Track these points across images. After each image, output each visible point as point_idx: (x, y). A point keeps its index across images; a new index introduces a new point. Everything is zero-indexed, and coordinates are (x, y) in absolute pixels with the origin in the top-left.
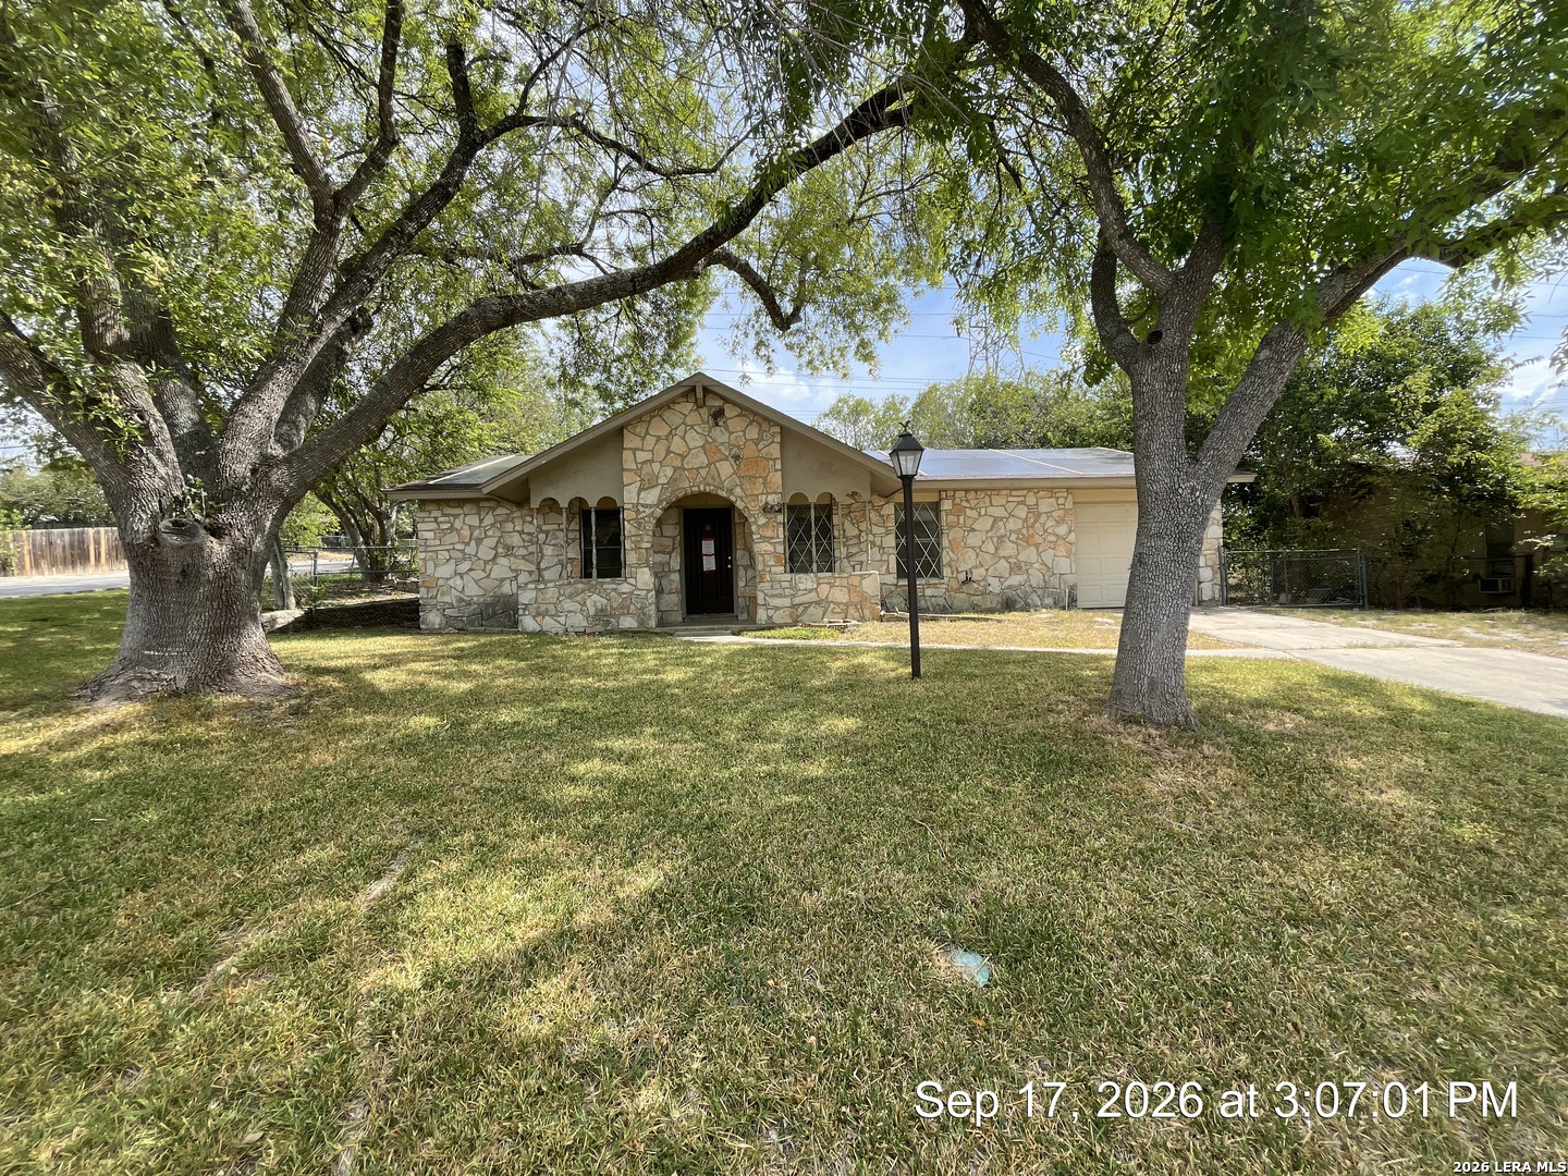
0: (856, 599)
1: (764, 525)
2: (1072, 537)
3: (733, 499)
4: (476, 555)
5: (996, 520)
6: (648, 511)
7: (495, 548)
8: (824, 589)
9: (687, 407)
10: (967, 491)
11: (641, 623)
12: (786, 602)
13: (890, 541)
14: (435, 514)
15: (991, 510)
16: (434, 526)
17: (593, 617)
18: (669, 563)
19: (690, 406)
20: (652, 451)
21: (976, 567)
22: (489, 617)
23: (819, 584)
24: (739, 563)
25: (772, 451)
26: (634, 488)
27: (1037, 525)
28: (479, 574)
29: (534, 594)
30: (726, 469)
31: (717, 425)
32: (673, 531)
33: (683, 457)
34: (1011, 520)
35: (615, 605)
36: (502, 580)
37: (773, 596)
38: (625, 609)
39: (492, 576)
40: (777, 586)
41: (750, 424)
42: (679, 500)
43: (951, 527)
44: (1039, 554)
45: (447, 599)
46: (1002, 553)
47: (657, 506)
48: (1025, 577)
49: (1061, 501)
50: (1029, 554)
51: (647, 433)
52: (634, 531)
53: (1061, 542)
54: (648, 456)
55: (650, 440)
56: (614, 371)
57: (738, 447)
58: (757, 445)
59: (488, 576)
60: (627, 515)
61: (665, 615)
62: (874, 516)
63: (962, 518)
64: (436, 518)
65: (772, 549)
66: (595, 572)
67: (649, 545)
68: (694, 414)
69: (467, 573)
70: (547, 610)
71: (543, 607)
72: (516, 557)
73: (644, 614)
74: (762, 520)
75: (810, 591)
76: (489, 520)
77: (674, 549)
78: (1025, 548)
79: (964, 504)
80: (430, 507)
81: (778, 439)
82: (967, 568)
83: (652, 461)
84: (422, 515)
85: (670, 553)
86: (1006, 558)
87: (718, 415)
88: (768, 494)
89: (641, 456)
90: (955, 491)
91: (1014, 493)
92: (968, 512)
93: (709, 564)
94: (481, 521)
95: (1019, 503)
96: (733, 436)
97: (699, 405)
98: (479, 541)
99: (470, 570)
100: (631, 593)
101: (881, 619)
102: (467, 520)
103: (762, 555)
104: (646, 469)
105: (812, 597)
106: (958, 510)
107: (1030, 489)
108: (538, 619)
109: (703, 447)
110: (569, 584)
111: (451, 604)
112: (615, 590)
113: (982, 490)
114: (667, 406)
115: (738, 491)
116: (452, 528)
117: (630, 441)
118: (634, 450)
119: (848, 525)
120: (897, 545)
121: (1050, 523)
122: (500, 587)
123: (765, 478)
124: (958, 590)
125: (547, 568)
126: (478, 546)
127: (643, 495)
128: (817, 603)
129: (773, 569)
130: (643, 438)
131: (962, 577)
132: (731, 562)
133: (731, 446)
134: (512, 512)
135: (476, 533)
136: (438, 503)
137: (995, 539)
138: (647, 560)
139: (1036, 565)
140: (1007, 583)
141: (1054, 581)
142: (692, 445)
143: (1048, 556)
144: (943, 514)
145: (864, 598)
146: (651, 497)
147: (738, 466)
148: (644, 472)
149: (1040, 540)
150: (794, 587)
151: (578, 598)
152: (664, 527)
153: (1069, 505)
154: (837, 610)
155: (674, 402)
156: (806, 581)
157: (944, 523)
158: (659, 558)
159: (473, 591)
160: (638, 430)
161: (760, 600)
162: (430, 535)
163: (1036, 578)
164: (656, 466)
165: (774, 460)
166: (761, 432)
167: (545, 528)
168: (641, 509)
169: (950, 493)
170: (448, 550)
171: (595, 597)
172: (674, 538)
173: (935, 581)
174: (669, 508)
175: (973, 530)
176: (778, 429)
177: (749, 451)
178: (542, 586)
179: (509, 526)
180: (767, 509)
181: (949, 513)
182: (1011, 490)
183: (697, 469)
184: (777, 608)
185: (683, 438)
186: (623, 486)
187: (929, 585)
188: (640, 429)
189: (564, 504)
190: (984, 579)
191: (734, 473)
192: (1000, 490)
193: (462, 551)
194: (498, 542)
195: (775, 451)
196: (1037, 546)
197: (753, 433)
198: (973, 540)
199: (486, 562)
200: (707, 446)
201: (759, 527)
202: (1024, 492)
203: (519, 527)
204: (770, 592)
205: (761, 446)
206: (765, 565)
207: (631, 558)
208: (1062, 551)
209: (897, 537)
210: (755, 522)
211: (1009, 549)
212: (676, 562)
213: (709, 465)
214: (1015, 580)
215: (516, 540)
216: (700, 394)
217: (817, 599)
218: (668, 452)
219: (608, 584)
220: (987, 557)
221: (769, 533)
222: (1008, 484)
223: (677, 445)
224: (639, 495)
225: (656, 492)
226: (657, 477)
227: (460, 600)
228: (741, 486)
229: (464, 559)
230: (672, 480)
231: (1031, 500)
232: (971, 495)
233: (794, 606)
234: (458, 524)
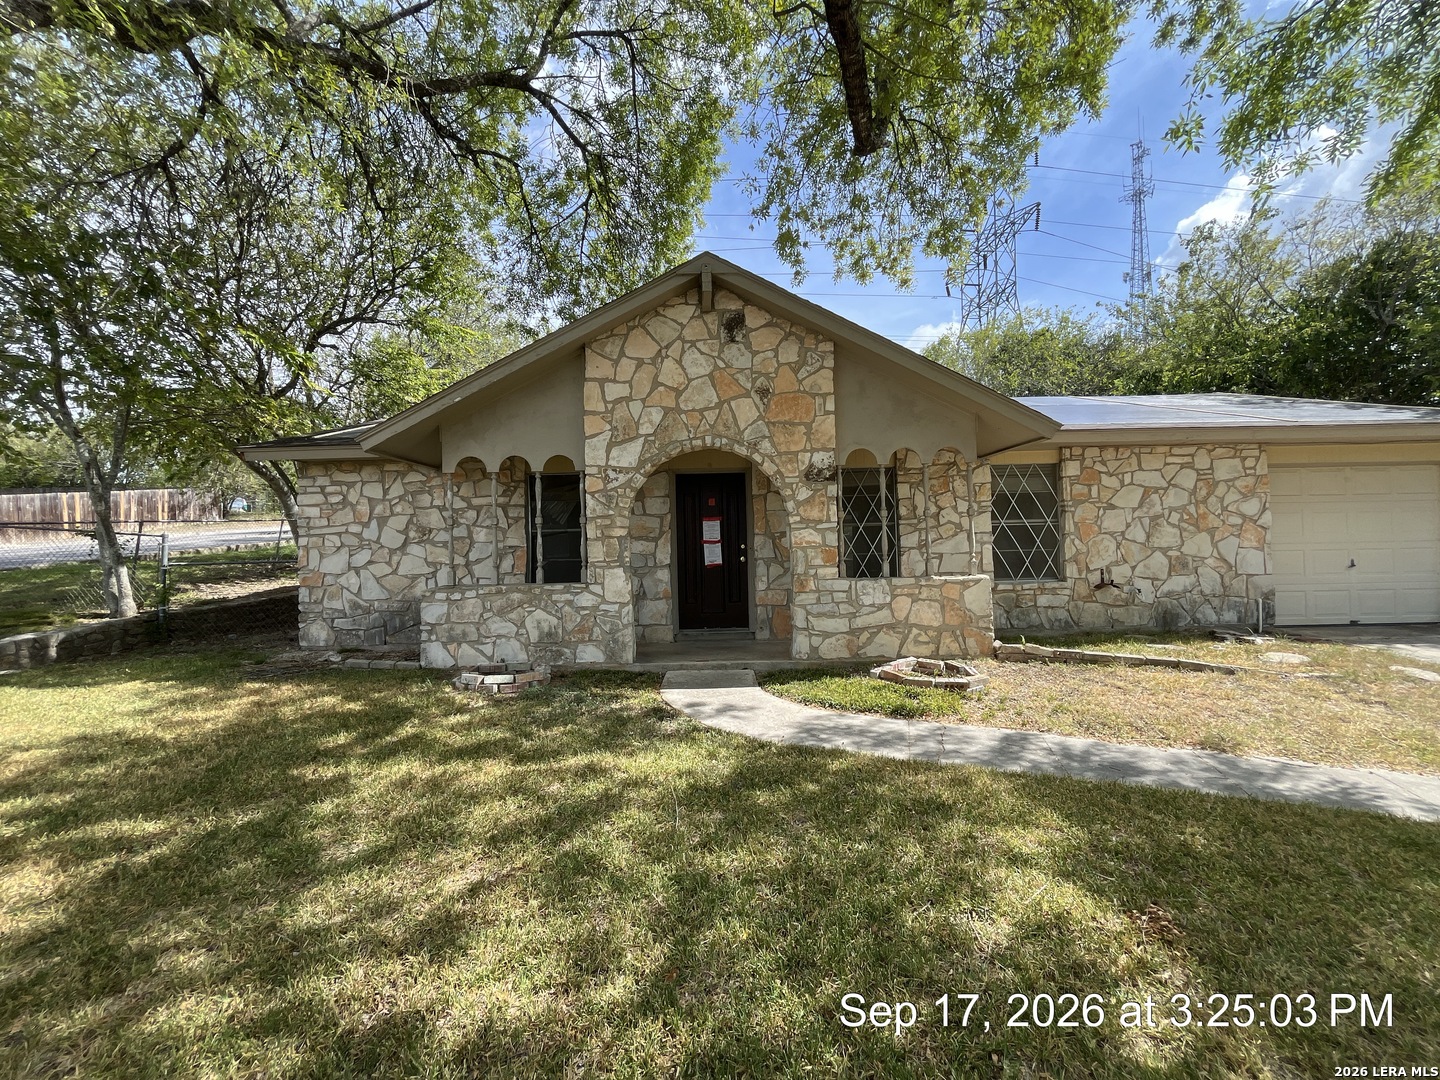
0: (954, 621)
1: (807, 501)
2: (1267, 518)
3: (757, 458)
4: (378, 541)
5: (1147, 492)
6: (622, 478)
7: (405, 531)
8: (903, 605)
9: (685, 312)
10: (1102, 447)
11: (611, 655)
12: (841, 625)
13: (984, 523)
14: (321, 481)
15: (1139, 477)
16: (319, 498)
17: (536, 645)
18: (654, 555)
19: (690, 310)
20: (630, 383)
21: (1117, 563)
22: (397, 631)
23: (894, 597)
24: (758, 555)
25: (820, 381)
26: (601, 442)
27: (1212, 499)
28: (382, 569)
29: (445, 608)
30: (746, 410)
31: (733, 340)
32: (661, 506)
33: (678, 392)
34: (1172, 491)
35: (570, 626)
36: (415, 578)
37: (819, 615)
38: (584, 633)
39: (401, 571)
40: (825, 599)
41: (785, 338)
42: (672, 461)
43: (1078, 502)
44: (1215, 545)
45: (337, 605)
46: (1156, 542)
47: (637, 469)
48: (1193, 578)
49: (1250, 463)
50: (1198, 545)
51: (622, 354)
52: (600, 509)
53: (1249, 526)
54: (621, 390)
55: (627, 367)
56: (583, 291)
57: (767, 375)
58: (796, 372)
59: (395, 572)
60: (590, 484)
61: (648, 630)
62: (959, 485)
63: (1094, 489)
64: (323, 488)
65: (818, 539)
66: (540, 574)
67: (622, 532)
68: (698, 324)
69: (365, 567)
70: (465, 634)
71: (458, 630)
72: (434, 544)
73: (616, 641)
74: (804, 494)
75: (880, 608)
76: (396, 490)
77: (662, 533)
78: (1194, 534)
79: (1099, 467)
80: (314, 471)
81: (830, 362)
82: (1102, 564)
83: (629, 399)
84: (305, 482)
85: (655, 540)
86: (1164, 551)
87: (734, 325)
88: (813, 451)
89: (614, 391)
90: (1084, 447)
91: (1176, 451)
92: (1106, 480)
93: (713, 555)
94: (386, 492)
95: (1183, 466)
96: (758, 359)
97: (705, 309)
98: (382, 521)
99: (370, 562)
100: (596, 608)
101: (995, 655)
102: (367, 489)
103: (804, 549)
104: (620, 412)
105: (883, 616)
106: (1090, 477)
107: (1200, 445)
108: (451, 647)
109: (711, 376)
110: (499, 592)
111: (343, 611)
112: (570, 603)
113: (1127, 446)
114: (655, 309)
115: (766, 445)
116: (345, 502)
117: (596, 367)
118: (602, 382)
119: (920, 500)
120: (994, 529)
121: (1232, 497)
122: (411, 587)
123: (809, 426)
124: (1089, 598)
125: (478, 561)
126: (380, 528)
127: (614, 452)
128: (891, 627)
129: (821, 571)
130: (616, 363)
131: (1095, 578)
132: (745, 553)
133: (755, 374)
134: (429, 480)
135: (379, 509)
136: (327, 465)
137: (1146, 521)
138: (621, 557)
139: (1210, 561)
140: (1166, 588)
141: (1238, 585)
142: (693, 371)
143: (1229, 547)
144: (1066, 483)
145: (968, 619)
146: (628, 455)
147: (767, 406)
148: (618, 414)
149: (1217, 523)
150: (853, 600)
151: (513, 616)
152: (649, 502)
153: (1262, 469)
154: (924, 638)
155: (665, 305)
156: (873, 591)
157: (1067, 496)
158: (639, 547)
159: (373, 593)
160: (608, 349)
161: (799, 620)
162: (314, 512)
163: (1209, 581)
164: (636, 407)
165: (824, 396)
166: (803, 353)
167: (476, 502)
168: (612, 475)
169: (1077, 451)
170: (339, 534)
171: (539, 614)
172: (662, 517)
173: (1051, 584)
174: (656, 473)
175: (1113, 507)
176: (829, 347)
177: (784, 382)
178: (457, 596)
179: (425, 499)
180: (811, 475)
181: (1075, 480)
182: (1172, 446)
183: (701, 411)
184: (826, 635)
185: (679, 362)
186: (581, 438)
187: (1043, 590)
188: (611, 348)
189: (493, 466)
190: (1130, 582)
191: (760, 417)
192: (1153, 445)
193: (358, 535)
194: (410, 522)
195: (825, 381)
196: (1212, 532)
197: (790, 353)
198: (1113, 522)
199: (392, 552)
200: (717, 374)
201: (799, 504)
202: (1192, 450)
203: (437, 501)
204: (816, 609)
205: (802, 374)
206: (809, 566)
207: (595, 552)
208: (1250, 538)
209: (994, 517)
210: (793, 497)
211: (1167, 536)
212: (665, 553)
213: (719, 405)
214: (1178, 583)
215: (434, 519)
216: (707, 286)
217: (890, 620)
218: (656, 384)
219: (559, 592)
220: (1134, 548)
221: (815, 514)
222: (1166, 438)
223: (669, 372)
224: (608, 452)
225: (636, 447)
226: (637, 424)
227: (355, 606)
228: (770, 438)
229: (361, 547)
230: (661, 429)
231: (1202, 461)
232: (1109, 454)
233: (854, 632)
234: (353, 497)
